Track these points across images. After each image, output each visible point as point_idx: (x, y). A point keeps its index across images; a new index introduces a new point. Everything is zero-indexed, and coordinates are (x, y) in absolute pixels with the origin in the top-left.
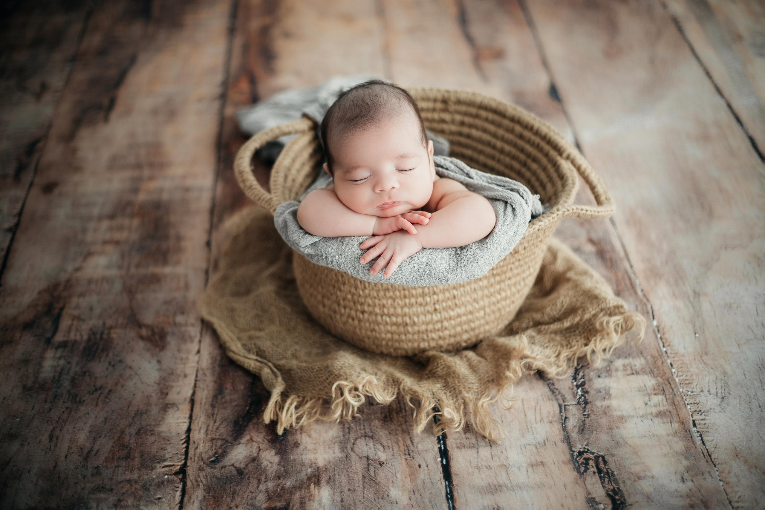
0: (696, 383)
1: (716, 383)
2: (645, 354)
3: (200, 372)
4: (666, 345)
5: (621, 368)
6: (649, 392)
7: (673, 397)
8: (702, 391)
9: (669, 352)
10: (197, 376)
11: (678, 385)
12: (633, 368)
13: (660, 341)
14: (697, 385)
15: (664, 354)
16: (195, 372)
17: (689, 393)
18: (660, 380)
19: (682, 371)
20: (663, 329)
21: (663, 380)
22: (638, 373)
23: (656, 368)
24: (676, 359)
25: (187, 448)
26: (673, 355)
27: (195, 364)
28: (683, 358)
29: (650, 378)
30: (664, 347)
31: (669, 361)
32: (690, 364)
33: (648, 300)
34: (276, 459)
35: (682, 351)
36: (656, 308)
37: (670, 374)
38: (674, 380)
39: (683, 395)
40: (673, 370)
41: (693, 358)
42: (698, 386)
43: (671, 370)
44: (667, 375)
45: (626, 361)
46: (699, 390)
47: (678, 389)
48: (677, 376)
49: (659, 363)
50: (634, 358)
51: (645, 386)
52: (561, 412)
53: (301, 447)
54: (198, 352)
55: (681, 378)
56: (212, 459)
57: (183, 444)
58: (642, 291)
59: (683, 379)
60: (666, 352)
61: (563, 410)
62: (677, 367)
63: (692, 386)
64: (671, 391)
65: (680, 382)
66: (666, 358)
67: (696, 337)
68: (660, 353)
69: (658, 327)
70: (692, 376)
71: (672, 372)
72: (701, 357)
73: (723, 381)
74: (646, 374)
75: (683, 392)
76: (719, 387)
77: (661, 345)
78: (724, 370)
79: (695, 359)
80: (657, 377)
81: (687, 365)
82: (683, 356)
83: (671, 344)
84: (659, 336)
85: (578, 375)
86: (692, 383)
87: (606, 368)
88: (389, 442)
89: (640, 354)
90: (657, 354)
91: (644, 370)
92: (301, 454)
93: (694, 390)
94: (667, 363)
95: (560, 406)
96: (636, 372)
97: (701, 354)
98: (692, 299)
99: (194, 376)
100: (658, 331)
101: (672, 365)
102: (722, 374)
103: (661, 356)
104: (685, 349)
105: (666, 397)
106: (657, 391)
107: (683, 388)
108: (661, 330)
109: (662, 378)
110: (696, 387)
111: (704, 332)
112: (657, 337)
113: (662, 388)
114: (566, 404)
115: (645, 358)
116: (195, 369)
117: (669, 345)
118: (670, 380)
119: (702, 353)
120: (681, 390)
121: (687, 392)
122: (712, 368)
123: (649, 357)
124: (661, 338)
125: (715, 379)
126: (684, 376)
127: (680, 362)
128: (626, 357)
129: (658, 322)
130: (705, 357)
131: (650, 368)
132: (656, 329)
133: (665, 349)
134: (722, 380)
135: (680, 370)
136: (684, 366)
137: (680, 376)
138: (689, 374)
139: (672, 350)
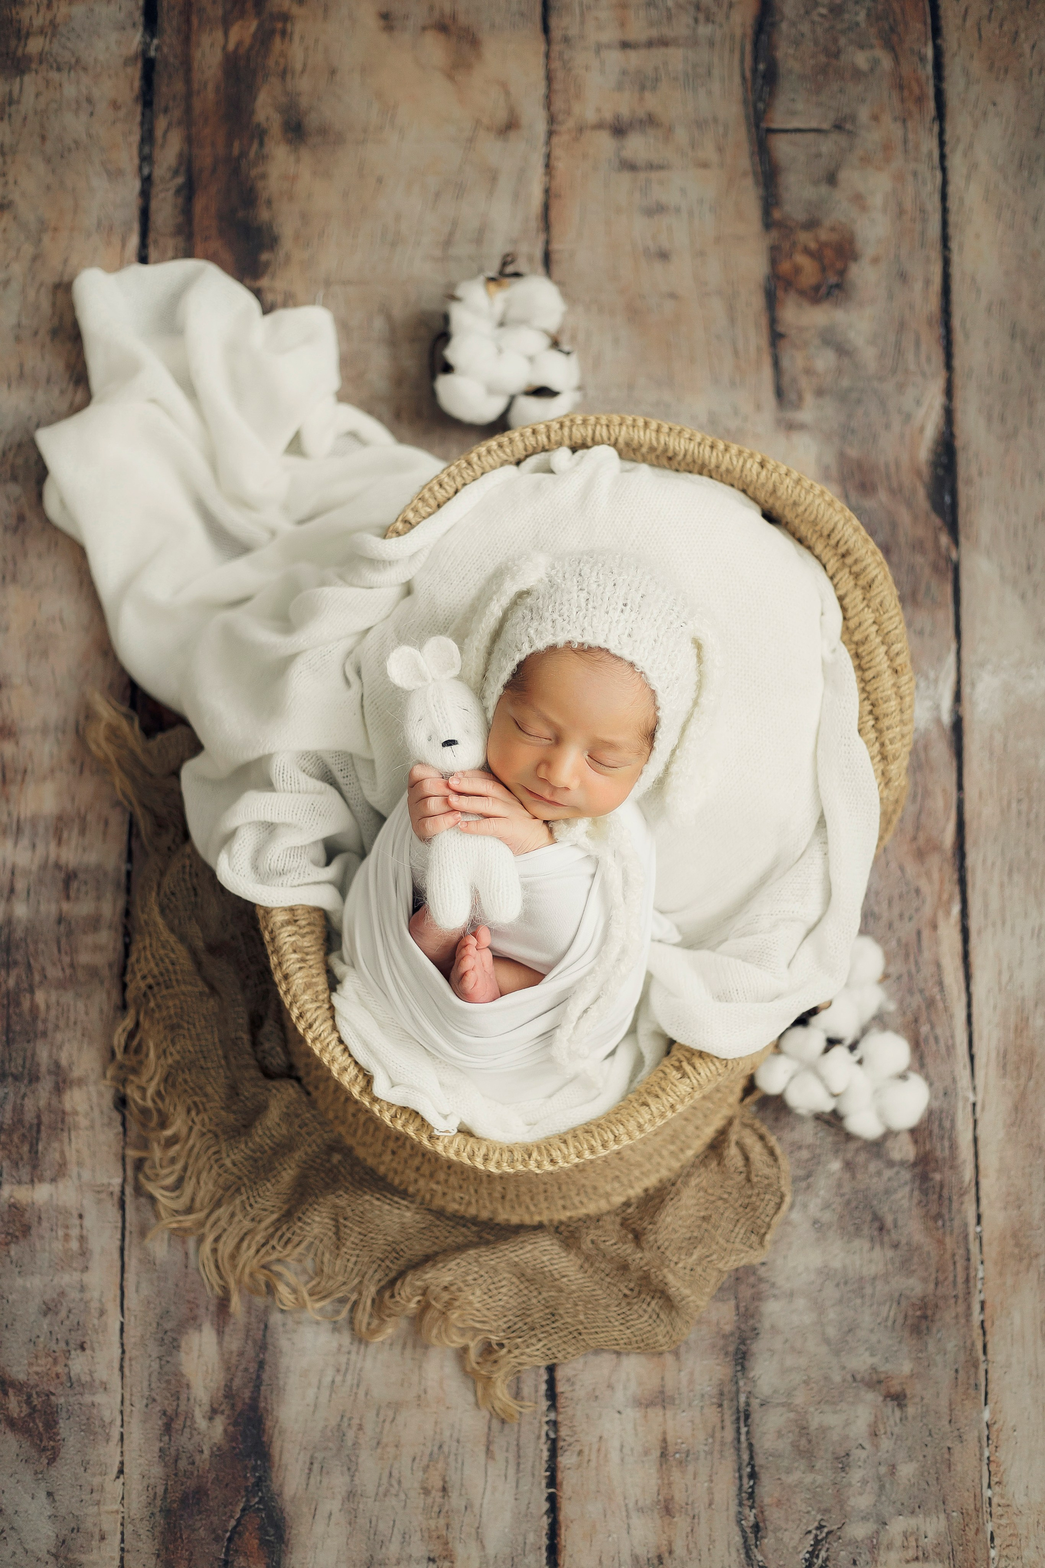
2: (950, 1506)
3: (129, 1528)
4: (995, 1479)
5: (898, 1541)
9: (995, 1501)
10: (123, 1541)
12: (923, 1542)
13: (985, 1468)
15: (986, 1506)
16: (119, 1528)
20: (1000, 1430)
22: (926, 1558)
24: (1004, 1521)
26: (1000, 1511)
27: (117, 1506)
28: (1016, 1519)
30: (989, 1486)
31: (989, 1527)
35: (1020, 1500)
36: (995, 1375)
40: (993, 1553)
43: (988, 1552)
49: (971, 1534)
54: (121, 1472)
60: (990, 1501)
66: (987, 1516)
68: (978, 1506)
69: (990, 1425)
71: (989, 1557)
77: (986, 1481)
82: (1019, 1509)
83: (1005, 1476)
84: (986, 1454)
85: (817, 1557)
87: (871, 1539)
89: (940, 1503)
90: (971, 1507)
91: (938, 1550)
94: (985, 1532)
96: (924, 1552)
99: (119, 1536)
100: (988, 1438)
101: (993, 1540)
103: (979, 1509)
104: (1027, 1495)
108: (993, 1437)
112: (982, 1454)
115: (948, 1517)
116: (120, 1516)
117: (999, 1483)
123: (955, 1515)
124: (990, 1462)
127: (1010, 1531)
128: (913, 1512)
129: (993, 1413)
131: (951, 1543)
132: (986, 1433)
133: (989, 1493)
138: (1019, 1565)
139: (1002, 1496)
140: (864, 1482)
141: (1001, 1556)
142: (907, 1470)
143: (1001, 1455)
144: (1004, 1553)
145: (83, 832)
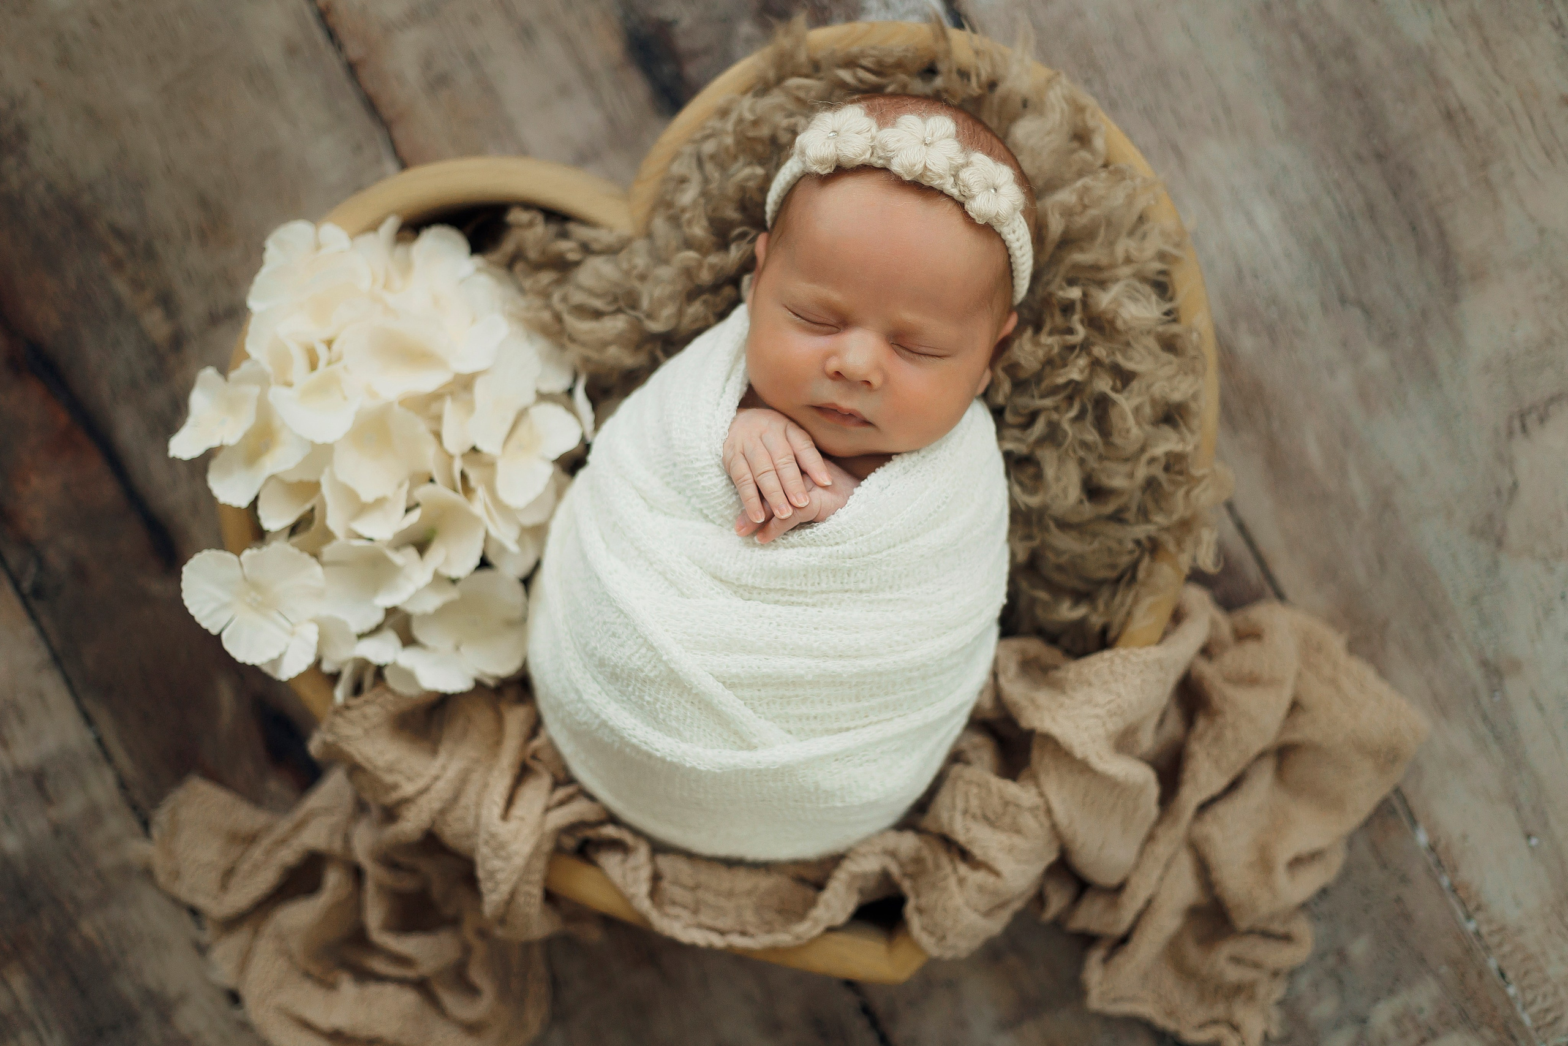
9: (1484, 930)
13: (1452, 899)
18: (1488, 1033)
22: (1434, 1035)
24: (1507, 948)
26: (1495, 940)
31: (1493, 963)
35: (1513, 916)
38: (1520, 1023)
40: (1512, 991)
43: (1505, 993)
60: (1478, 934)
68: (1466, 946)
69: (1432, 848)
70: (1555, 993)
77: (1460, 914)
84: (1445, 881)
103: (1468, 951)
109: (1491, 1026)
112: (1440, 887)
115: (1437, 977)
123: (1444, 970)
124: (1454, 890)
126: (1540, 999)
127: (1519, 956)
129: (1430, 831)
135: (1525, 983)
140: (1316, 985)
141: (1523, 990)
142: (1360, 948)
143: (1466, 874)
145: (22, 719)
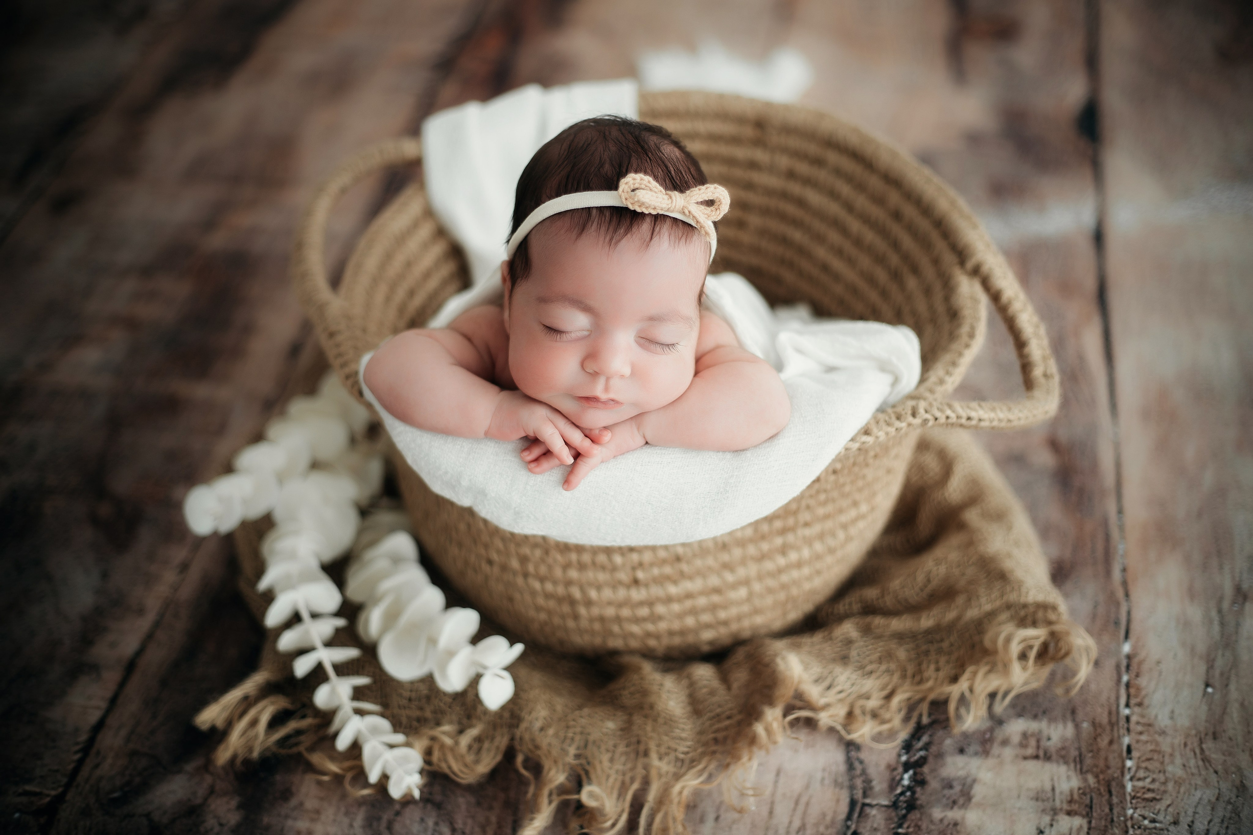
0: (1168, 802)
1: (1213, 809)
2: (1080, 715)
3: (171, 610)
4: (1133, 701)
5: (1016, 739)
6: (1058, 804)
7: (1106, 826)
8: (1176, 823)
10: (160, 617)
11: (1128, 798)
12: (1044, 743)
14: (1169, 806)
15: (1122, 722)
17: (1146, 822)
19: (1146, 769)
20: (1140, 663)
21: (1098, 782)
23: (1091, 751)
25: (80, 762)
27: (168, 591)
28: (1160, 739)
29: (1072, 773)
30: (1127, 705)
32: (1171, 755)
33: (1127, 595)
34: (233, 818)
36: (1138, 615)
37: (1119, 772)
39: (1129, 824)
41: (1183, 742)
42: (1170, 809)
44: (1110, 772)
45: (1032, 726)
46: (1169, 818)
47: (1124, 809)
48: (1131, 779)
49: (1103, 742)
50: (1052, 720)
51: (1053, 789)
52: (849, 817)
53: (294, 802)
55: (1140, 784)
56: (116, 795)
57: (76, 752)
58: (1124, 570)
59: (1144, 788)
61: (856, 815)
62: (1139, 758)
63: (1158, 807)
64: (1107, 810)
65: (1133, 794)
66: (1122, 731)
67: (1205, 693)
71: (1124, 766)
72: (1201, 742)
73: (1230, 807)
74: (1066, 763)
75: (1132, 818)
76: (1217, 820)
78: (1242, 782)
79: (1185, 745)
80: (1087, 772)
81: (1163, 757)
82: (1163, 733)
83: (1146, 702)
85: (919, 739)
86: (1161, 799)
87: (984, 733)
88: (470, 821)
89: (1068, 715)
90: (1104, 720)
91: (1063, 753)
92: (287, 817)
93: (1160, 817)
94: (1121, 745)
95: (853, 803)
96: (1045, 753)
97: (1203, 736)
98: (1226, 605)
99: (157, 614)
100: (1128, 667)
101: (1129, 750)
102: (1235, 790)
104: (1172, 718)
105: (1090, 822)
106: (1075, 807)
107: (1136, 808)
108: (1133, 667)
110: (1166, 810)
111: (1227, 685)
113: (1088, 801)
114: (868, 801)
117: (1140, 705)
118: (1114, 784)
119: (1206, 734)
120: (1130, 812)
121: (1140, 818)
122: (1216, 772)
125: (1213, 799)
130: (1209, 745)
131: (1079, 749)
132: (1124, 663)
133: (1127, 711)
134: (1229, 802)
136: (1156, 757)
137: (1139, 779)
138: (1162, 778)
139: (1143, 716)
144: (1144, 765)
